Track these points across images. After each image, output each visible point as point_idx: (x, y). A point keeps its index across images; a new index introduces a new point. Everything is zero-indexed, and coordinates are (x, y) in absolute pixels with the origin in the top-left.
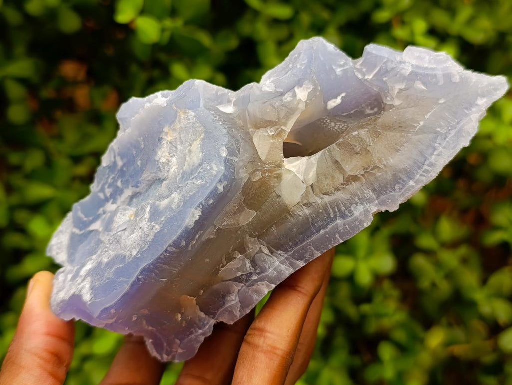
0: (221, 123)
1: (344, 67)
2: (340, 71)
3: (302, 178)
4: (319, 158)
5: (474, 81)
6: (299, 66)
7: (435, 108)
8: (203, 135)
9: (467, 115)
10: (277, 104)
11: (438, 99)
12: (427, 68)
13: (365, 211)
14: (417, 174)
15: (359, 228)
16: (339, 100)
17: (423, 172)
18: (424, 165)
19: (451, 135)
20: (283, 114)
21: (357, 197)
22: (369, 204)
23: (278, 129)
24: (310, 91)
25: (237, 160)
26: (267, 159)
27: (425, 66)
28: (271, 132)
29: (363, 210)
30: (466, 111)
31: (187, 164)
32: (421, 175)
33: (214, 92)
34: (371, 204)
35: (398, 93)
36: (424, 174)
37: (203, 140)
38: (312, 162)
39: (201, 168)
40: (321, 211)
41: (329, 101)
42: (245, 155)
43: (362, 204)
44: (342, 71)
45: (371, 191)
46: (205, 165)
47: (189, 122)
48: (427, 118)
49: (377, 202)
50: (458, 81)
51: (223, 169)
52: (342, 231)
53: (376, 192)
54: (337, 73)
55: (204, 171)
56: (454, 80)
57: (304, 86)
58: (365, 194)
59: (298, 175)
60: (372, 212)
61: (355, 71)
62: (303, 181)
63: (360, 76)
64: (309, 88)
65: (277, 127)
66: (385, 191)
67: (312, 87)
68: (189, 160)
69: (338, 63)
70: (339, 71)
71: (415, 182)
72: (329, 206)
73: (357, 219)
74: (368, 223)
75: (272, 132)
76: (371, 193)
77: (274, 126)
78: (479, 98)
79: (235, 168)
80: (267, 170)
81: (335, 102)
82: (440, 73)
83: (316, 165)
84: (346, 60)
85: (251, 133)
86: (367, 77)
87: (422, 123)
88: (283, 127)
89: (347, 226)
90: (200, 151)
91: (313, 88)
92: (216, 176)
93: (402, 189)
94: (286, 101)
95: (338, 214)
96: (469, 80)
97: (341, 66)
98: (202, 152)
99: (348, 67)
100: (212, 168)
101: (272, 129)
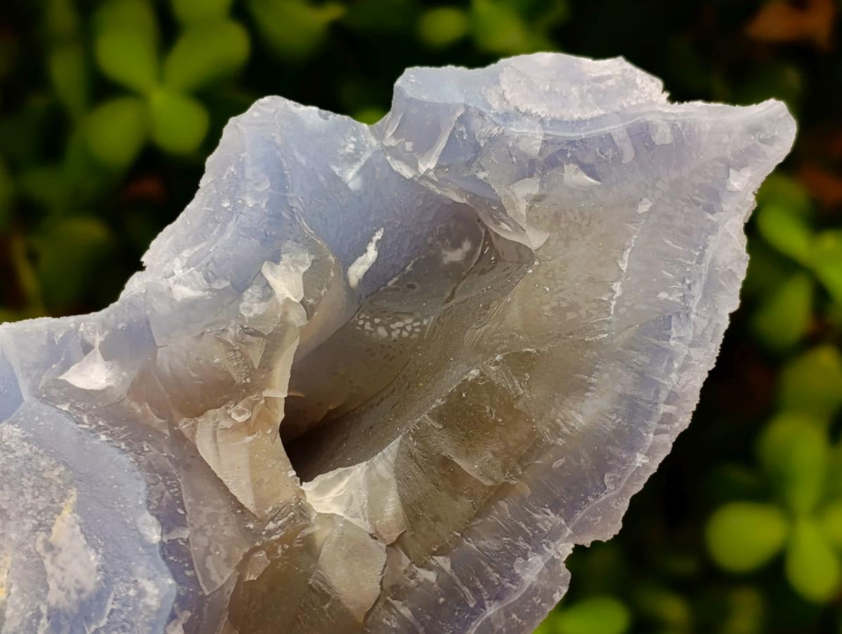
0: (103, 438)
1: (358, 160)
2: (354, 178)
3: (366, 527)
4: (396, 462)
5: (708, 127)
6: (250, 203)
7: (635, 232)
8: (73, 492)
9: (714, 228)
10: (231, 330)
11: (634, 204)
12: (580, 123)
13: (547, 565)
14: (648, 433)
15: (543, 611)
16: (372, 254)
17: (661, 422)
18: (656, 404)
19: (697, 299)
20: (256, 357)
21: (520, 538)
22: (552, 545)
23: (257, 402)
24: (303, 269)
25: (186, 534)
26: (260, 503)
27: (576, 117)
28: (238, 415)
29: (543, 564)
30: (709, 216)
31: (52, 585)
32: (657, 432)
33: (44, 342)
34: (557, 543)
35: (530, 208)
36: (664, 426)
37: (79, 508)
38: (378, 475)
39: (110, 600)
40: (442, 600)
41: (350, 265)
42: (200, 513)
43: (538, 550)
44: (359, 173)
45: (549, 511)
46: (119, 588)
47: (10, 456)
48: (624, 267)
49: (569, 531)
50: (668, 140)
51: (170, 586)
52: (504, 630)
53: (562, 510)
54: (351, 185)
55: (124, 605)
56: (657, 139)
57: (285, 257)
58: (540, 525)
59: (355, 521)
60: (564, 559)
61: (388, 158)
62: (371, 535)
63: (407, 173)
64: (302, 263)
65: (252, 398)
66: (583, 499)
67: (308, 259)
68: (59, 574)
69: (341, 152)
70: (351, 176)
71: (647, 455)
72: (459, 583)
73: (533, 591)
74: (560, 590)
75: (240, 413)
76: (552, 516)
77: (244, 397)
78: (732, 172)
79: (190, 561)
80: (277, 541)
81: (362, 263)
82: (616, 129)
83: (394, 482)
84: (356, 134)
85: (188, 434)
86: (422, 169)
87: (617, 287)
88: (266, 393)
89: (514, 616)
90: (85, 546)
91: (313, 262)
92: (159, 612)
93: (620, 479)
94: (251, 315)
95: (485, 595)
96: (696, 130)
97: (352, 159)
98: (95, 547)
99: (368, 155)
100: (142, 593)
101: (240, 406)
